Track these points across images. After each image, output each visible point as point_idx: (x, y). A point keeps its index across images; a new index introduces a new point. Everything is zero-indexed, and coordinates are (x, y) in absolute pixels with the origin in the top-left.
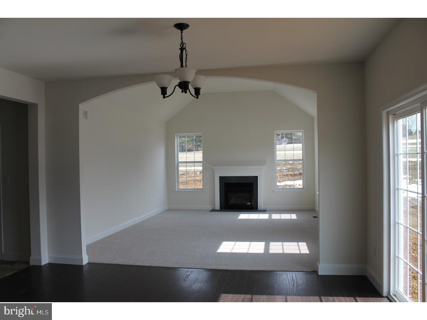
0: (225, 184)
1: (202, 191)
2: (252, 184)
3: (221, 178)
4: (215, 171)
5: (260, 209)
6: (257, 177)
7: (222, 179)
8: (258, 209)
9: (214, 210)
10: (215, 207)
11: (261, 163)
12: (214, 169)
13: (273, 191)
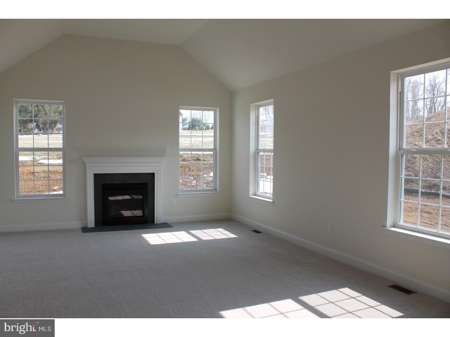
0: (103, 185)
1: (65, 197)
2: (146, 184)
3: (96, 176)
4: (87, 165)
5: (158, 223)
6: (153, 174)
7: (98, 177)
8: (155, 223)
9: (85, 230)
10: (87, 224)
11: (159, 153)
12: (86, 163)
13: (176, 195)
